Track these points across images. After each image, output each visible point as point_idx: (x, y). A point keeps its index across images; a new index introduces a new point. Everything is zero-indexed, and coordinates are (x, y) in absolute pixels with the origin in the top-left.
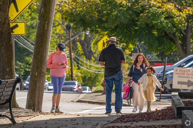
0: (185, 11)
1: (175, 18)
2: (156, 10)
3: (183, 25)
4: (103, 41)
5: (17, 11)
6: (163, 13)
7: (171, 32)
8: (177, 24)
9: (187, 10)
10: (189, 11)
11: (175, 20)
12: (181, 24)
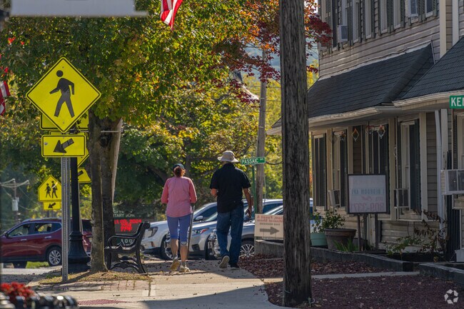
0: (182, 134)
1: (167, 145)
2: (137, 132)
3: (179, 156)
4: (48, 184)
5: (72, 115)
6: (148, 138)
7: (161, 167)
8: (170, 154)
9: (184, 132)
10: (188, 133)
11: (167, 148)
12: (177, 155)
